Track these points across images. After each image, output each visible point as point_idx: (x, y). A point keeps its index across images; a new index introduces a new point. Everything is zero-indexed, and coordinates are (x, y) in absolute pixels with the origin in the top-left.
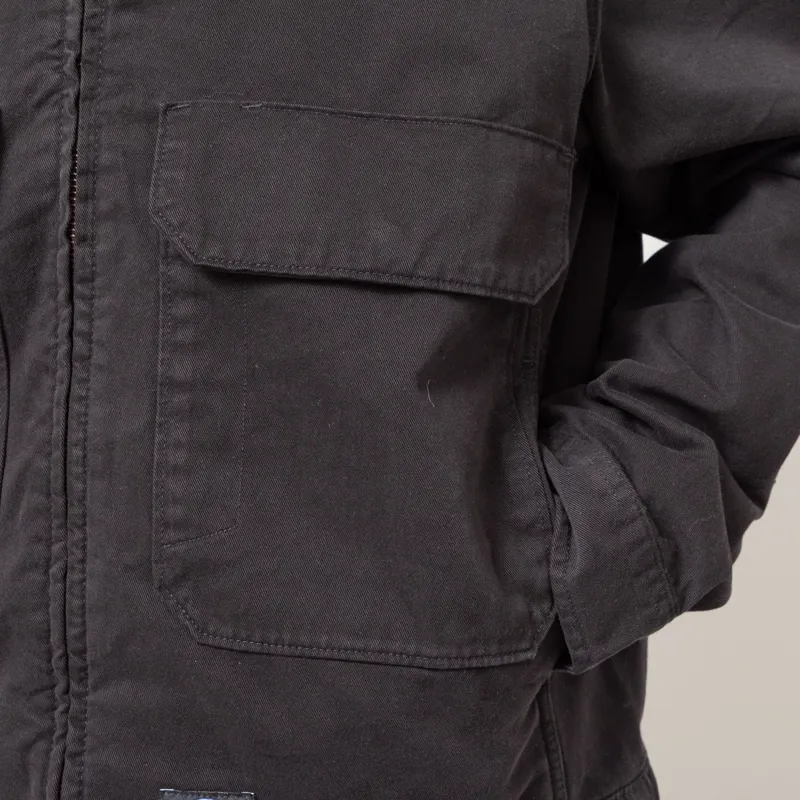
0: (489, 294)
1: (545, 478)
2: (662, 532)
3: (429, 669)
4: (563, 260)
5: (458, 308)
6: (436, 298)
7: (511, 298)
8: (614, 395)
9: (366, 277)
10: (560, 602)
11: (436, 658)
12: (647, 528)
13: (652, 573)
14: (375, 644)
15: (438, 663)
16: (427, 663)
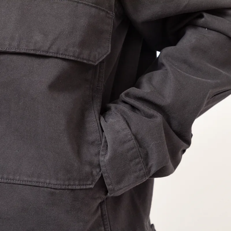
0: (76, 59)
1: (99, 126)
2: (140, 146)
3: (54, 189)
4: (108, 50)
5: (65, 64)
6: (56, 60)
7: (85, 61)
8: (127, 99)
9: (32, 52)
10: (103, 169)
11: (56, 185)
12: (134, 144)
13: (137, 160)
14: (35, 179)
15: (57, 187)
16: (53, 186)
